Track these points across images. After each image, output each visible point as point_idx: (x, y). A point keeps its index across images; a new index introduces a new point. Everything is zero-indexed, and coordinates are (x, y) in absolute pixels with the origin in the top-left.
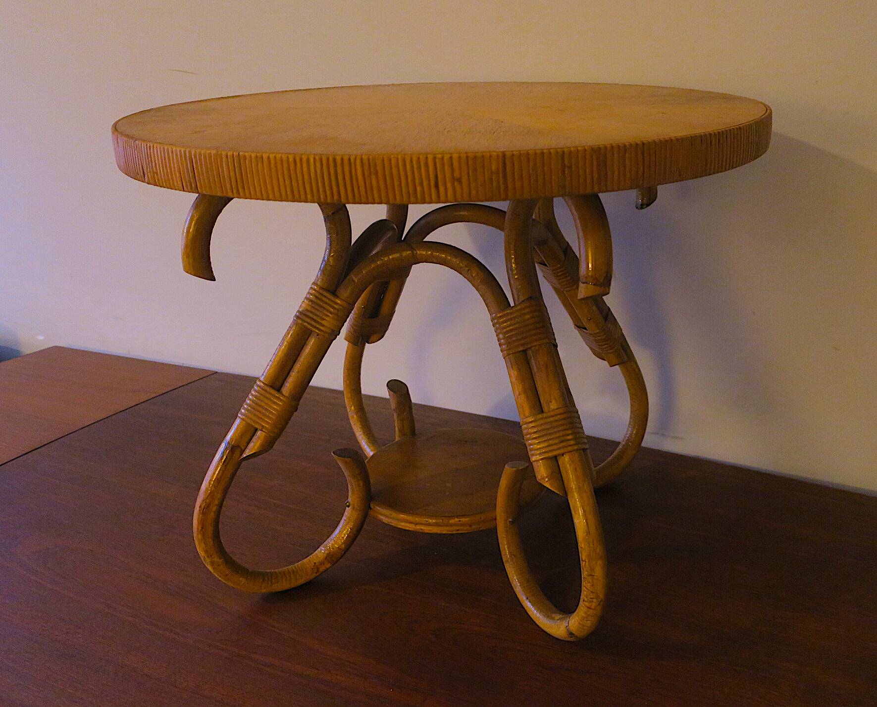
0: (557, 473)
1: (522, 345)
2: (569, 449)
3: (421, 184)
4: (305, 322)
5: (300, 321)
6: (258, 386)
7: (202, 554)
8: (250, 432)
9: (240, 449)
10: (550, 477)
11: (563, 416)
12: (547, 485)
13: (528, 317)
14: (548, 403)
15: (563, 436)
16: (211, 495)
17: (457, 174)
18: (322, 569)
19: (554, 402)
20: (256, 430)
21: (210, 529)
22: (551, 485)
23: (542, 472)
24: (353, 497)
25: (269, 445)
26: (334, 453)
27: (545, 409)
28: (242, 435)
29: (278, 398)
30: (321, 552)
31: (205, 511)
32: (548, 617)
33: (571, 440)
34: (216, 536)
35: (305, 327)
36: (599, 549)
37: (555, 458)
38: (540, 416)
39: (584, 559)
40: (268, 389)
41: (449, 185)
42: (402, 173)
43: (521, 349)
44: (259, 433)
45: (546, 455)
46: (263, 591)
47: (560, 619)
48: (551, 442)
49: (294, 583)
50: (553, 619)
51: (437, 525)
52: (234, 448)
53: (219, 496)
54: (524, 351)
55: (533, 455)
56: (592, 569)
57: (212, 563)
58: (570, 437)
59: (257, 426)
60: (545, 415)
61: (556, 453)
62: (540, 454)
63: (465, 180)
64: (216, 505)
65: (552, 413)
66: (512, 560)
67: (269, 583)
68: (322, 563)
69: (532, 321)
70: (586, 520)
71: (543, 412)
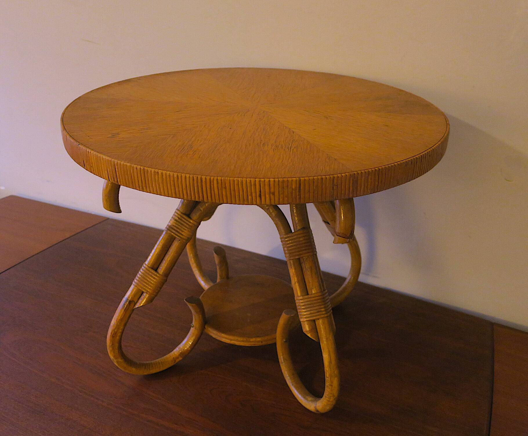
0: (314, 329)
1: (298, 255)
2: (322, 316)
3: (252, 195)
4: (172, 232)
5: (169, 232)
6: (144, 267)
7: (112, 357)
8: (140, 294)
9: (134, 302)
10: (311, 331)
11: (320, 297)
12: (309, 335)
13: (301, 239)
14: (311, 289)
15: (320, 309)
16: (117, 326)
17: (272, 190)
18: (177, 361)
19: (315, 289)
20: (143, 292)
21: (117, 345)
22: (311, 336)
23: (306, 328)
24: (196, 322)
25: (151, 300)
26: (186, 300)
27: (309, 292)
28: (135, 295)
29: (156, 276)
30: (176, 351)
31: (114, 335)
32: (304, 398)
33: (323, 311)
34: (120, 348)
35: (173, 236)
36: (336, 372)
37: (314, 321)
38: (307, 297)
39: (327, 376)
40: (151, 270)
41: (267, 196)
42: (241, 189)
43: (297, 257)
44: (145, 294)
45: (308, 319)
46: (145, 374)
47: (312, 401)
48: (312, 312)
49: (162, 369)
50: (307, 399)
51: (243, 341)
52: (131, 302)
53: (122, 327)
54: (299, 259)
55: (301, 318)
56: (332, 382)
57: (117, 362)
58: (323, 310)
59: (144, 291)
60: (309, 296)
61: (314, 318)
62: (306, 318)
63: (277, 194)
64: (120, 332)
65: (313, 296)
66: (284, 362)
67: (148, 369)
68: (177, 358)
69: (304, 242)
70: (330, 356)
71: (308, 294)
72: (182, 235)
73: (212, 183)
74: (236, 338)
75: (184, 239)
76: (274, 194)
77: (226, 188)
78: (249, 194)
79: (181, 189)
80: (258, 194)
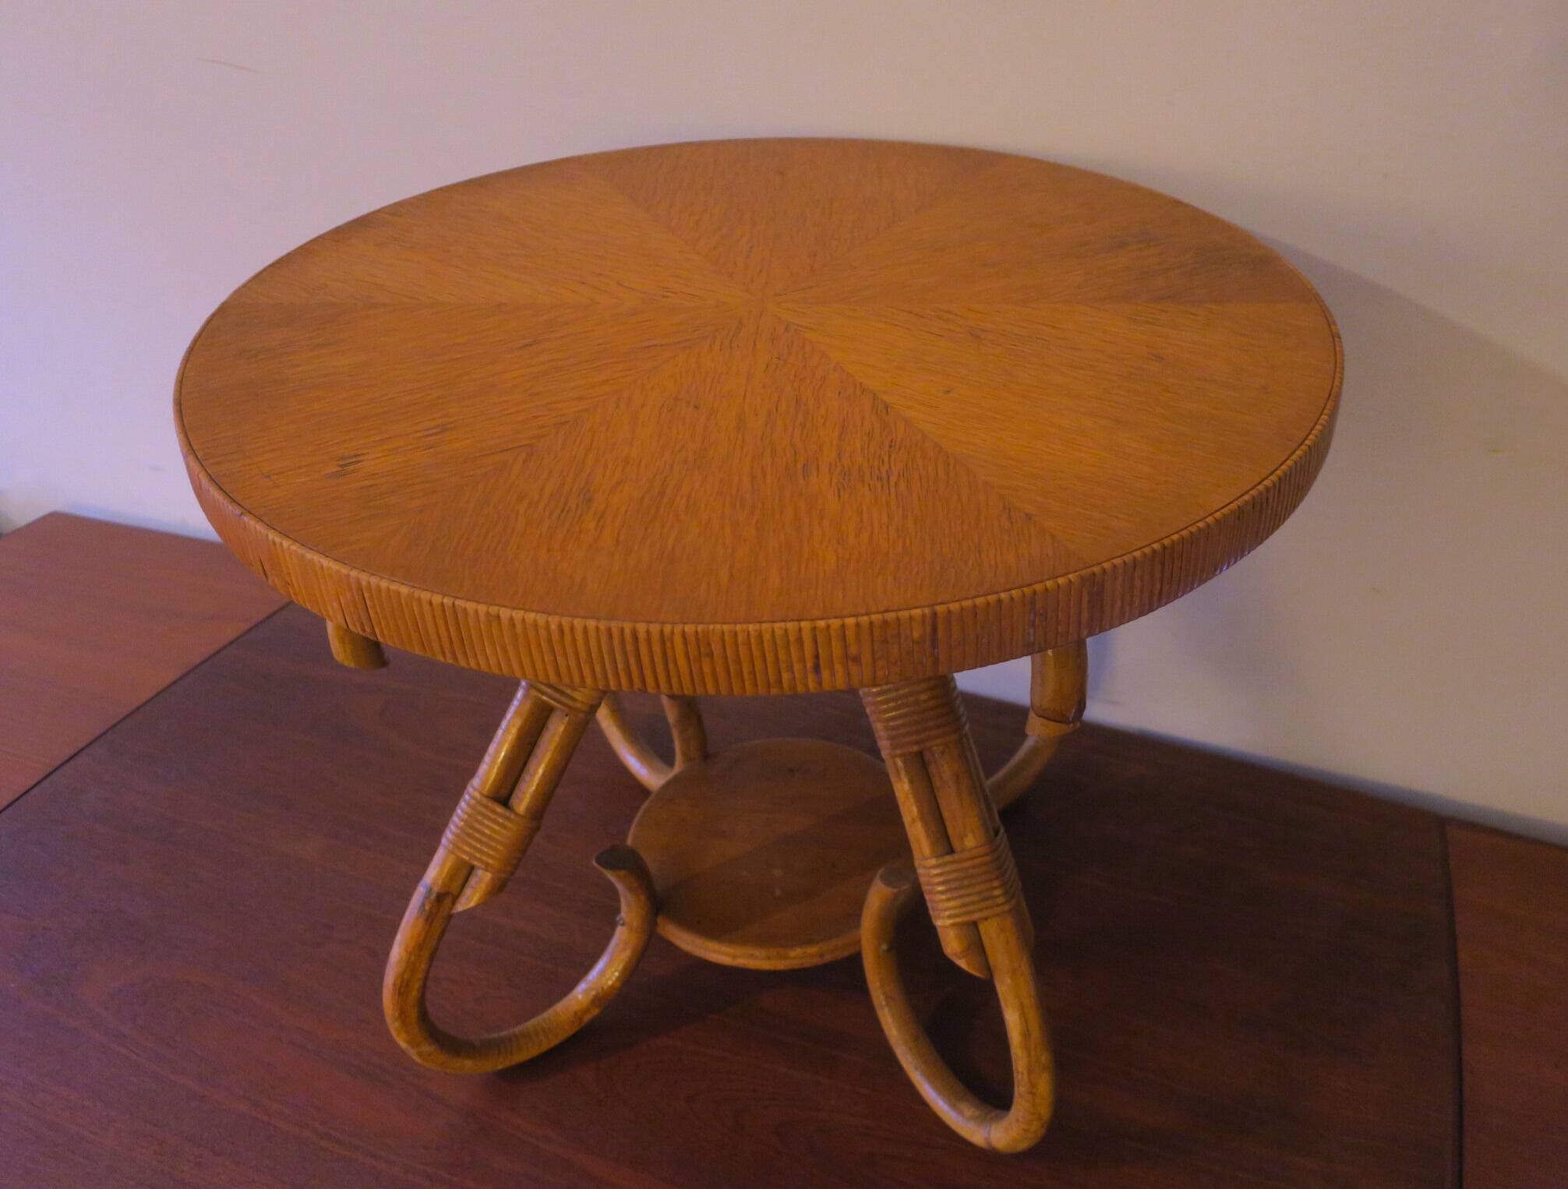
0: (976, 946)
1: (917, 743)
2: (997, 910)
3: (790, 669)
4: (543, 693)
5: (534, 693)
6: (473, 797)
7: (403, 1045)
8: (464, 873)
9: (451, 896)
10: (966, 953)
11: (988, 858)
12: (962, 963)
13: (923, 697)
14: (962, 838)
15: (987, 890)
16: (410, 966)
17: (852, 650)
18: (587, 1018)
19: (970, 836)
20: (472, 868)
21: (413, 1014)
22: (968, 964)
23: (952, 945)
24: (630, 910)
25: (499, 888)
26: (598, 861)
27: (956, 845)
28: (452, 876)
29: (507, 818)
30: (582, 993)
31: (402, 989)
32: (954, 1107)
33: (998, 896)
34: (424, 1017)
35: (544, 703)
36: (1045, 1058)
37: (974, 924)
38: (948, 858)
39: (1020, 1069)
40: (490, 804)
41: (838, 667)
42: (756, 653)
43: (915, 748)
44: (480, 872)
45: (958, 920)
46: (500, 1067)
47: (973, 1118)
48: (967, 900)
49: (546, 1046)
50: (960, 1113)
51: (769, 958)
52: (444, 897)
53: (423, 966)
54: (921, 754)
55: (939, 917)
56: (1033, 1085)
57: (420, 1054)
58: (997, 892)
59: (476, 863)
60: (956, 856)
61: (976, 916)
62: (950, 917)
63: (866, 658)
64: (419, 979)
65: (967, 855)
66: (887, 1005)
67: (509, 1054)
68: (587, 1011)
69: (931, 703)
70: (1023, 1015)
71: (952, 851)
72: (574, 699)
73: (668, 644)
74: (751, 951)
75: (581, 711)
76: (857, 660)
77: (711, 655)
78: (783, 666)
79: (573, 664)
80: (809, 664)
